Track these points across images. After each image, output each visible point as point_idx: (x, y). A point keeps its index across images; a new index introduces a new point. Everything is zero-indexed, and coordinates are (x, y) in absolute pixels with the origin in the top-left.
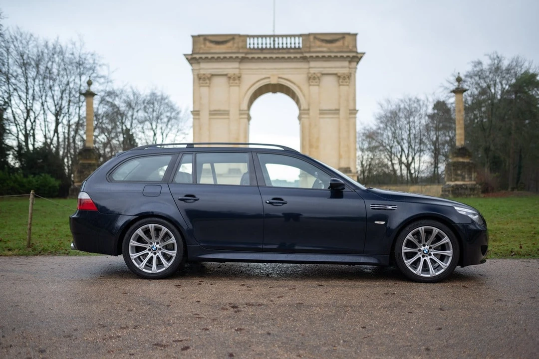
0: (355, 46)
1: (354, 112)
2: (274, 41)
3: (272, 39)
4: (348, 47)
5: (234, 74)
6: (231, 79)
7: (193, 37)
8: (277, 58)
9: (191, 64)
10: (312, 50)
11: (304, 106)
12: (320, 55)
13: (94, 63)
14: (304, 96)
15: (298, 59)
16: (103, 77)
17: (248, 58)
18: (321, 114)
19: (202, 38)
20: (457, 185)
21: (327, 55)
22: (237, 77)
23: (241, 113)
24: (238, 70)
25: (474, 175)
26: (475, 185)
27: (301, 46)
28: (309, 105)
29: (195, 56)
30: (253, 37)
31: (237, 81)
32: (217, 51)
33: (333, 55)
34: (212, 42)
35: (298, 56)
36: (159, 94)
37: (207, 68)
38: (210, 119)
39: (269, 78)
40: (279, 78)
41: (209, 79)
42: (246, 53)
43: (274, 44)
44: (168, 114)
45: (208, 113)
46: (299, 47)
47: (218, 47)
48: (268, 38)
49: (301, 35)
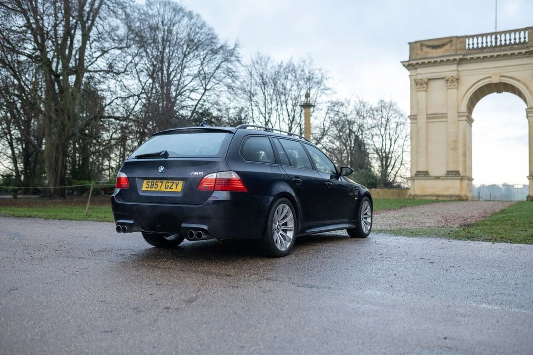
2: (496, 38)
3: (494, 36)
5: (452, 77)
6: (449, 82)
7: (409, 43)
8: (498, 56)
9: (409, 70)
11: (531, 104)
13: (322, 77)
14: (531, 93)
15: (524, 54)
16: (329, 89)
17: (466, 59)
19: (418, 44)
22: (454, 80)
23: (459, 115)
24: (456, 72)
27: (527, 40)
29: (411, 62)
30: (473, 37)
31: (455, 83)
32: (434, 55)
34: (428, 47)
35: (523, 51)
36: (387, 100)
37: (424, 73)
38: (427, 122)
39: (490, 77)
40: (501, 76)
41: (427, 84)
42: (464, 55)
43: (496, 42)
44: (397, 120)
45: (425, 117)
46: (525, 41)
47: (435, 51)
48: (489, 37)
49: (527, 29)
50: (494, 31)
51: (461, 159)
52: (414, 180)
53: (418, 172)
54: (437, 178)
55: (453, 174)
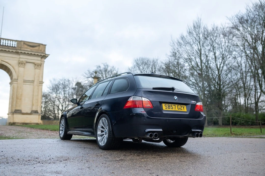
0: (45, 51)
4: (41, 50)
10: (22, 49)
11: (15, 76)
12: (26, 52)
14: (16, 72)
15: (14, 52)
18: (24, 82)
21: (30, 53)
27: (16, 46)
28: (18, 77)
33: (33, 53)
35: (14, 51)
40: (2, 61)
43: (0, 43)
46: (15, 46)
49: (16, 41)
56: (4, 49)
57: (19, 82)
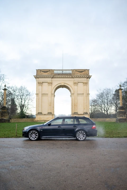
0: (89, 73)
1: (88, 94)
2: (63, 71)
3: (62, 71)
4: (86, 74)
5: (50, 82)
6: (49, 84)
7: (36, 70)
8: (63, 77)
9: (36, 79)
10: (75, 75)
11: (72, 92)
12: (78, 76)
14: (72, 89)
18: (78, 95)
19: (39, 70)
20: (120, 119)
21: (80, 76)
23: (52, 94)
25: (126, 115)
26: (126, 118)
28: (74, 92)
29: (37, 76)
30: (56, 70)
31: (51, 84)
32: (44, 75)
33: (82, 76)
34: (43, 72)
35: (71, 76)
36: (23, 87)
37: (41, 80)
38: (42, 96)
39: (61, 83)
40: (64, 83)
41: (42, 83)
42: (54, 76)
43: (63, 73)
44: (26, 94)
45: (41, 94)
46: (71, 73)
47: (45, 73)
48: (61, 71)
49: (71, 70)
50: (62, 69)
51: (52, 109)
52: (37, 115)
53: (38, 113)
54: (45, 115)
55: (50, 113)
56: (65, 76)
57: (75, 95)
